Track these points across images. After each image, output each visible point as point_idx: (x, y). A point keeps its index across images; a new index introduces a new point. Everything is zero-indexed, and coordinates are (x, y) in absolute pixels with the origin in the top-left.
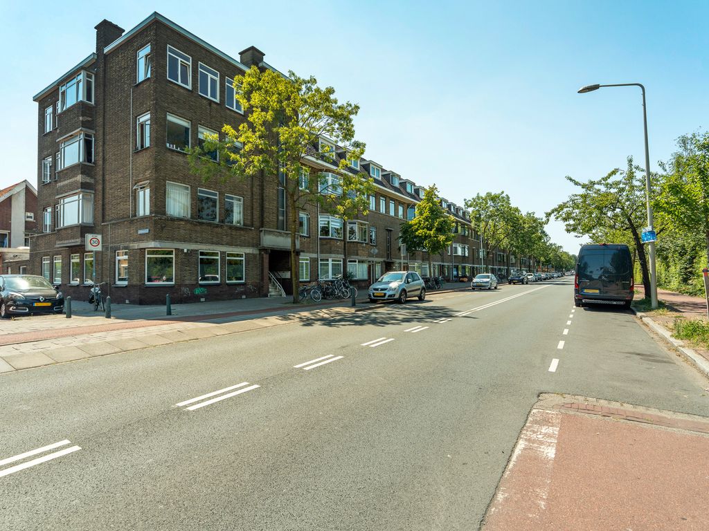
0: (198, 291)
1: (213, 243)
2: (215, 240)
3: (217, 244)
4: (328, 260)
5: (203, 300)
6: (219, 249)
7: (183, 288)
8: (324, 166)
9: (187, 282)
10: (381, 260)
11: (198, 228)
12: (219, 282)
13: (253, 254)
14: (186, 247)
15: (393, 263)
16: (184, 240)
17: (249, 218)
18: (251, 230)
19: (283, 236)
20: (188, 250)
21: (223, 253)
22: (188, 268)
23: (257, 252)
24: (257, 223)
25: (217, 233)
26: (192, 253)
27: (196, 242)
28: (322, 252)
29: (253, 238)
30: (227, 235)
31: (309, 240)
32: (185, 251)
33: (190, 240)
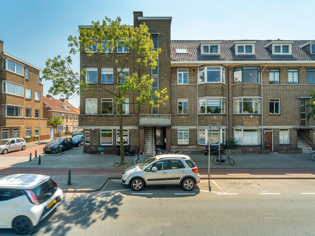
0: (99, 149)
1: (108, 125)
2: (109, 123)
3: (110, 125)
4: (204, 130)
5: (102, 153)
6: (112, 128)
7: (92, 147)
8: (198, 64)
9: (94, 144)
10: (291, 127)
11: (100, 118)
12: (112, 144)
13: (134, 130)
14: (93, 128)
15: (311, 129)
16: (93, 125)
17: (133, 109)
18: (133, 116)
19: (156, 117)
20: (94, 129)
21: (114, 130)
22: (94, 138)
23: (137, 128)
24: (137, 112)
25: (110, 120)
26: (96, 130)
27: (99, 125)
28: (200, 125)
29: (134, 121)
30: (116, 120)
31: (187, 117)
32: (93, 130)
33: (95, 125)
